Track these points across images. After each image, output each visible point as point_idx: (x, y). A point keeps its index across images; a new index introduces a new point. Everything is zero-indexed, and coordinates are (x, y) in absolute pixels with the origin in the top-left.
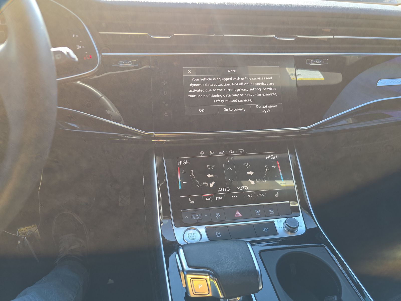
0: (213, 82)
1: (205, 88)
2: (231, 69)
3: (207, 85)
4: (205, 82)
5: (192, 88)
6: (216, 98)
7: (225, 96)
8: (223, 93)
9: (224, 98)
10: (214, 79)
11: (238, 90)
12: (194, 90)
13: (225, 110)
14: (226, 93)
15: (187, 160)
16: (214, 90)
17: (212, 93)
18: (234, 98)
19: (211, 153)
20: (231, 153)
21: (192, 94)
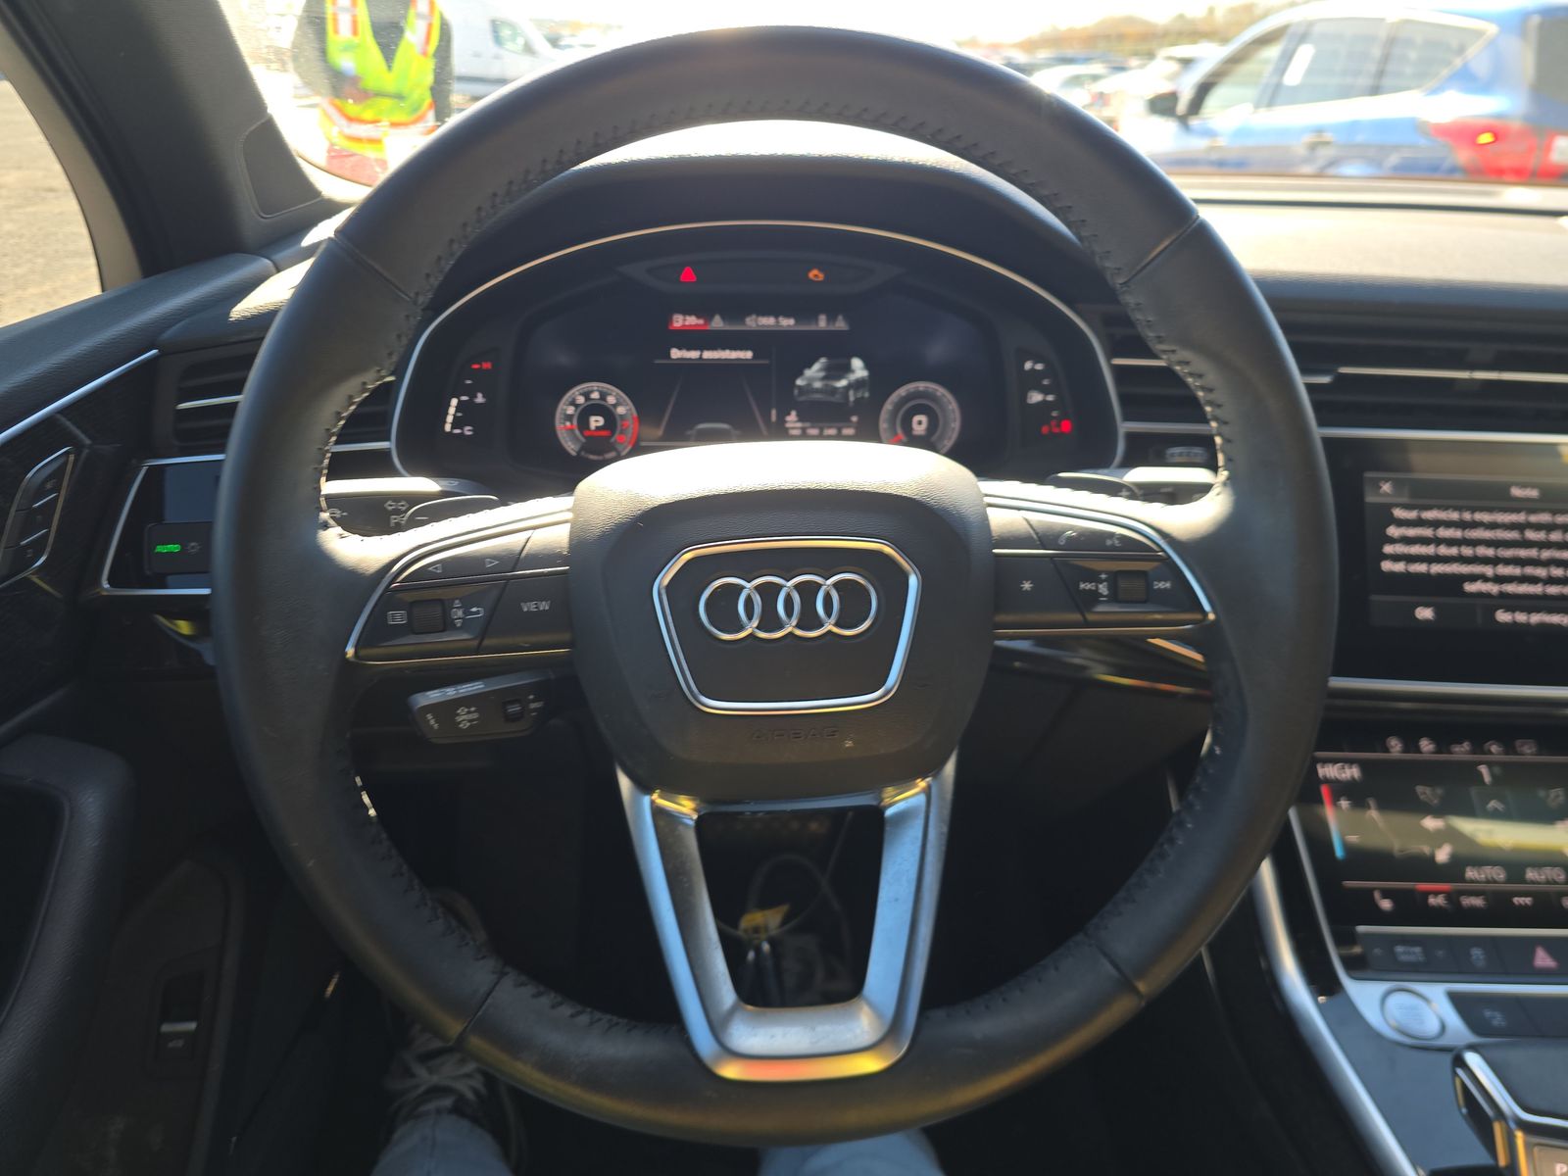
0: (1462, 525)
1: (1438, 541)
2: (1524, 486)
3: (1443, 533)
4: (1436, 524)
5: (1392, 541)
6: (1473, 578)
7: (1504, 570)
8: (1495, 561)
9: (1499, 579)
10: (1467, 516)
11: (1546, 554)
12: (1400, 549)
13: (1503, 616)
14: (1507, 562)
15: (1350, 762)
16: (1467, 551)
17: (1461, 559)
18: (1534, 580)
19: (1426, 745)
20: (1490, 753)
21: (1396, 558)
